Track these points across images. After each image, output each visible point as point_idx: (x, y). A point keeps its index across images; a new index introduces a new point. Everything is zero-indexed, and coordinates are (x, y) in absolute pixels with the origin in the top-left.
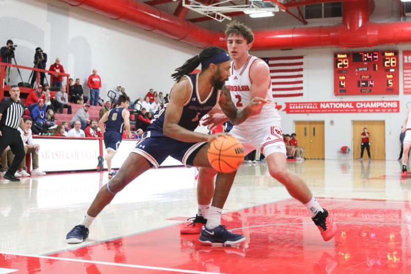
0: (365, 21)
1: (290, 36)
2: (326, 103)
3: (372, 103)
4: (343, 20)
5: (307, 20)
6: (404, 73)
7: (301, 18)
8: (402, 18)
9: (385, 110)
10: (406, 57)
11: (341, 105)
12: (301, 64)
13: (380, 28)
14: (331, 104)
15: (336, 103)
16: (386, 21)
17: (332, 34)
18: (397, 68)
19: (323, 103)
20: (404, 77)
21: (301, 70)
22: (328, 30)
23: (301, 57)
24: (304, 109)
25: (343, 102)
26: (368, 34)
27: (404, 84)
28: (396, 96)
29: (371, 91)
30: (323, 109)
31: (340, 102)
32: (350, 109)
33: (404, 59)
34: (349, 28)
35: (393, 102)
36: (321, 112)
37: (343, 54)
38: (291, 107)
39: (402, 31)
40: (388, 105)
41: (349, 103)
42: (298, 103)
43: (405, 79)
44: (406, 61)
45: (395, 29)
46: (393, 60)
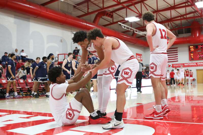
0: (199, 34)
2: (186, 64)
4: (191, 34)
5: (179, 35)
7: (176, 34)
11: (192, 64)
12: (177, 50)
14: (188, 64)
15: (190, 63)
17: (188, 39)
19: (185, 64)
21: (177, 52)
22: (186, 38)
23: (177, 48)
24: (179, 66)
25: (192, 63)
26: (201, 38)
30: (185, 66)
31: (191, 63)
32: (195, 65)
34: (193, 37)
36: (185, 67)
37: (192, 46)
38: (174, 66)
41: (195, 63)
42: (176, 64)
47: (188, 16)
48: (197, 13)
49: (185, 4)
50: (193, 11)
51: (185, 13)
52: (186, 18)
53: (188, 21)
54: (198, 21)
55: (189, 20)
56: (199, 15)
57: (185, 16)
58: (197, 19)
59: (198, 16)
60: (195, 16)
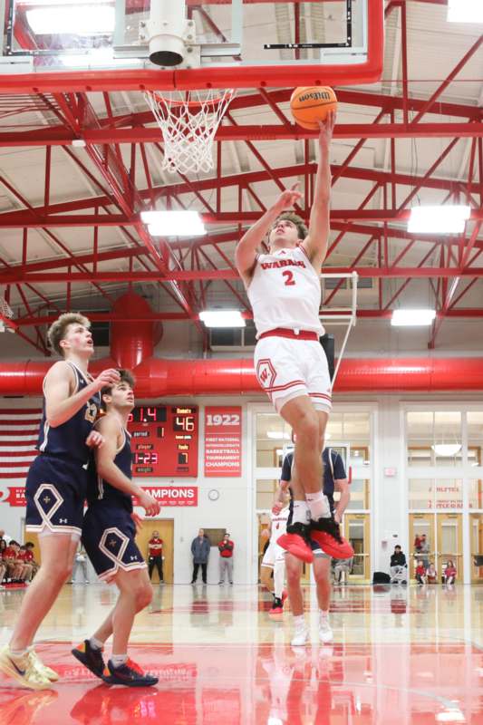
0: (146, 356)
1: (21, 374)
3: (153, 491)
4: (111, 352)
6: (206, 443)
7: (40, 344)
8: (205, 354)
9: (175, 502)
10: (209, 417)
13: (171, 367)
16: (179, 357)
18: (195, 433)
20: (206, 448)
26: (151, 376)
27: (206, 461)
28: (192, 479)
29: (152, 470)
33: (206, 420)
34: (120, 365)
35: (188, 488)
38: (18, 496)
39: (206, 374)
40: (180, 493)
43: (208, 452)
44: (210, 423)
45: (194, 372)
46: (190, 421)
47: (103, 266)
48: (144, 257)
49: (96, 211)
50: (130, 245)
51: (91, 251)
52: (94, 276)
53: (101, 290)
54: (145, 297)
55: (106, 286)
56: (154, 269)
57: (90, 266)
58: (140, 287)
59: (150, 275)
60: (134, 270)
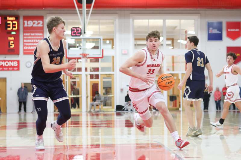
6: (24, 36)
9: (7, 68)
10: (26, 22)
18: (18, 31)
20: (24, 39)
27: (24, 46)
28: (16, 56)
33: (24, 24)
35: (14, 61)
40: (10, 64)
43: (25, 41)
44: (26, 25)
46: (15, 24)
